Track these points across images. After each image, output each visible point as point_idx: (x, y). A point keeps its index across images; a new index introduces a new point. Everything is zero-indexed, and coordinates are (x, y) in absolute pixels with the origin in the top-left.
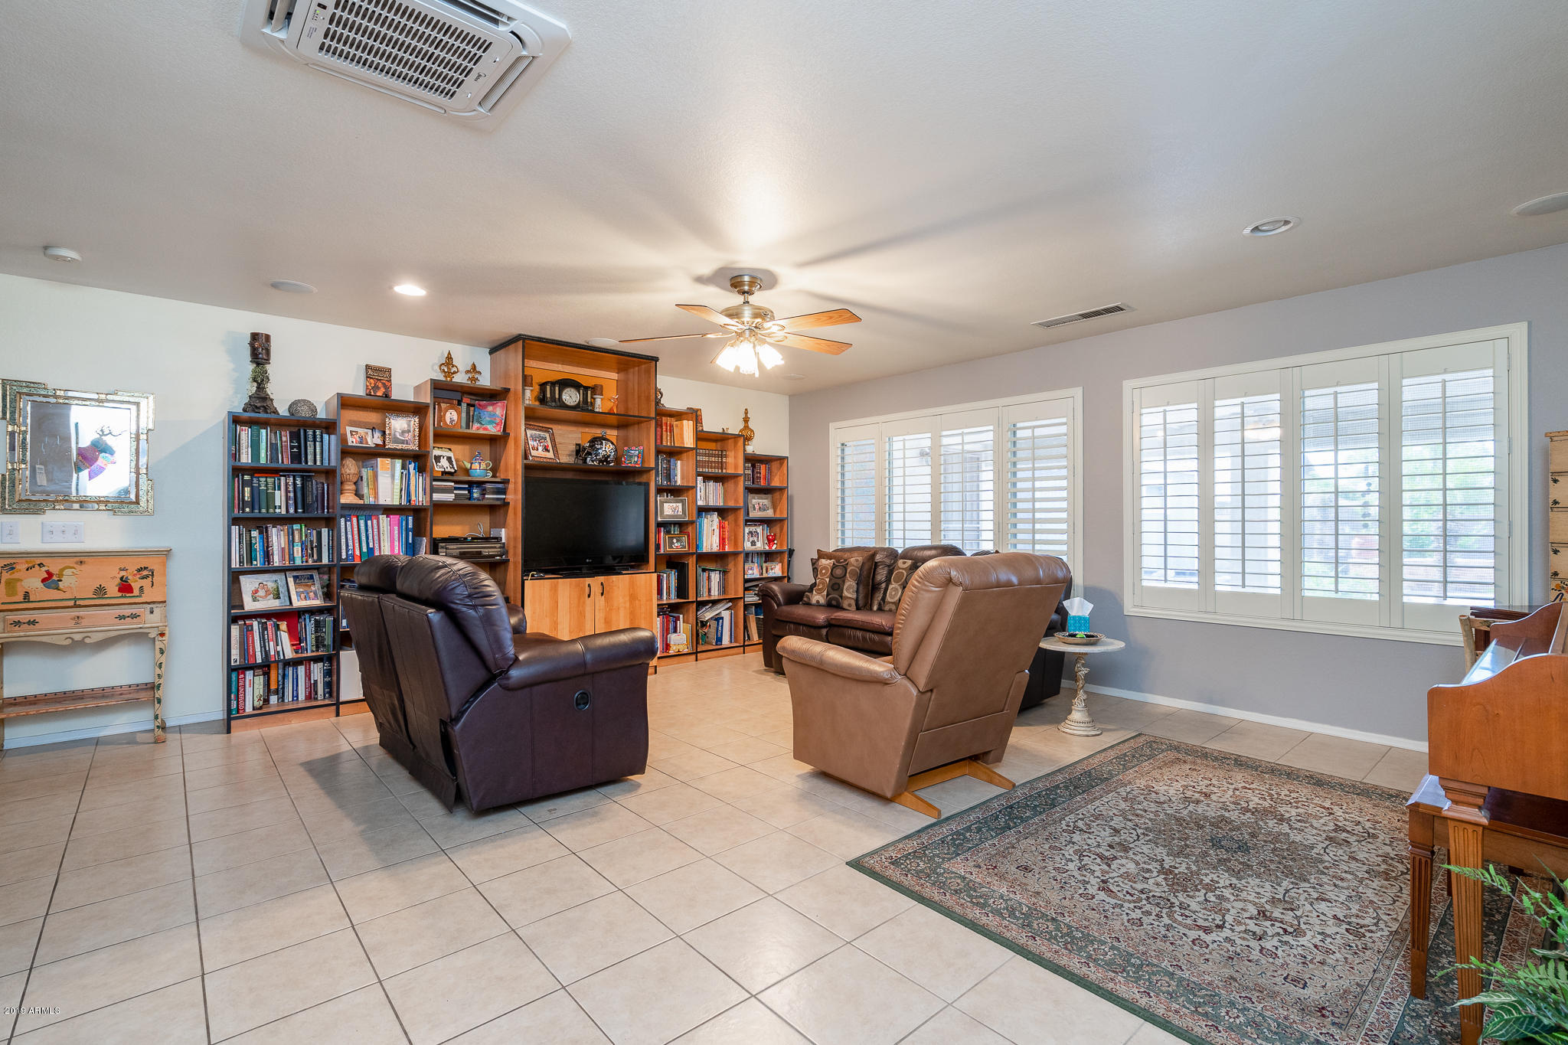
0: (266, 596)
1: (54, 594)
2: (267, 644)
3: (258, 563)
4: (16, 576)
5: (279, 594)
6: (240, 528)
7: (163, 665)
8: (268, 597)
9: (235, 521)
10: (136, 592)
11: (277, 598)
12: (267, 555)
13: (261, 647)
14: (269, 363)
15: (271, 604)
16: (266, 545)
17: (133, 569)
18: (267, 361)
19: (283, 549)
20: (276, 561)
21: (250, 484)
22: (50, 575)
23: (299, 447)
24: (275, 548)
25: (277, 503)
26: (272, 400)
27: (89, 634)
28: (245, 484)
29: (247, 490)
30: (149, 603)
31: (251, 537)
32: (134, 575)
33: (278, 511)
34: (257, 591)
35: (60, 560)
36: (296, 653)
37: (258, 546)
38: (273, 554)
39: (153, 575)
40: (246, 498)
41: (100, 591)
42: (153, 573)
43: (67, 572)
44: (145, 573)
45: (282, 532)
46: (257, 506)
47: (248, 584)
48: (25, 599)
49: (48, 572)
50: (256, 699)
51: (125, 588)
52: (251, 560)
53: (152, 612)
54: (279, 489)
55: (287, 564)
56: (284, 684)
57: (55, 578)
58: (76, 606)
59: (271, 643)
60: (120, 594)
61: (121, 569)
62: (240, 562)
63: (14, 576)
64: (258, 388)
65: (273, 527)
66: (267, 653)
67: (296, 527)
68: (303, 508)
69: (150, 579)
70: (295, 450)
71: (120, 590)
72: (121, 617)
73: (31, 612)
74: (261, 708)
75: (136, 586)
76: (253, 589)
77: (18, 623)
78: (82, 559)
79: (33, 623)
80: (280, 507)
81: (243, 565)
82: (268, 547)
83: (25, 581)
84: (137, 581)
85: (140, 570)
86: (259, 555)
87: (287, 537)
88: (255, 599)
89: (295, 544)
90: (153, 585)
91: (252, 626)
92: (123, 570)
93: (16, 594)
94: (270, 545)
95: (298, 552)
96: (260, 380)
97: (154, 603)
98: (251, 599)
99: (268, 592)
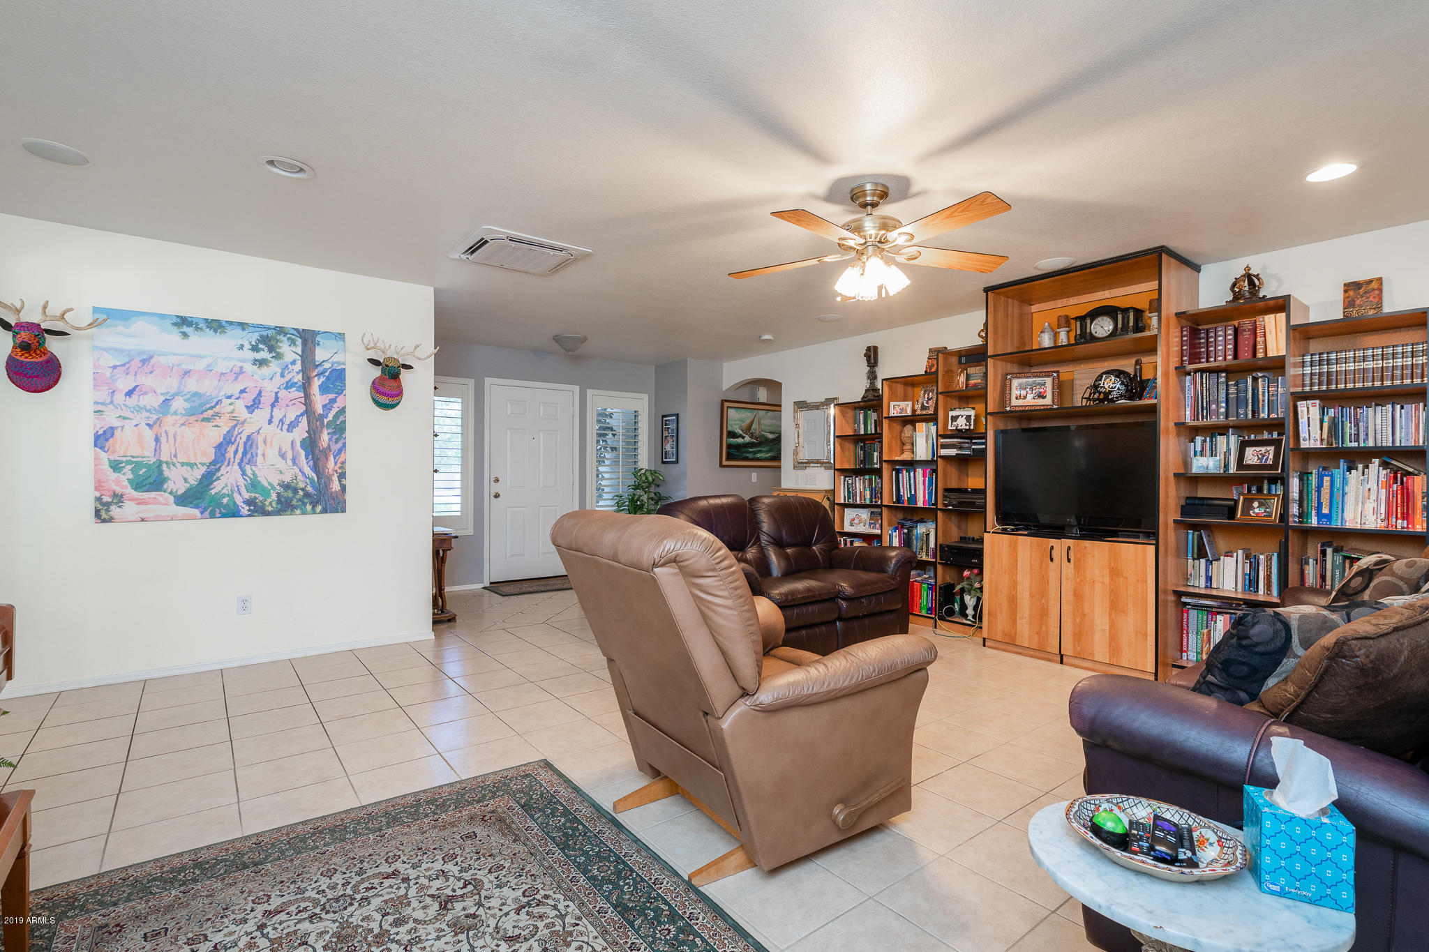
8: (860, 524)
14: (877, 363)
15: (861, 529)
19: (861, 492)
34: (854, 520)
64: (871, 383)
76: (850, 518)
87: (862, 483)
88: (852, 525)
96: (872, 377)
98: (850, 524)
99: (860, 521)
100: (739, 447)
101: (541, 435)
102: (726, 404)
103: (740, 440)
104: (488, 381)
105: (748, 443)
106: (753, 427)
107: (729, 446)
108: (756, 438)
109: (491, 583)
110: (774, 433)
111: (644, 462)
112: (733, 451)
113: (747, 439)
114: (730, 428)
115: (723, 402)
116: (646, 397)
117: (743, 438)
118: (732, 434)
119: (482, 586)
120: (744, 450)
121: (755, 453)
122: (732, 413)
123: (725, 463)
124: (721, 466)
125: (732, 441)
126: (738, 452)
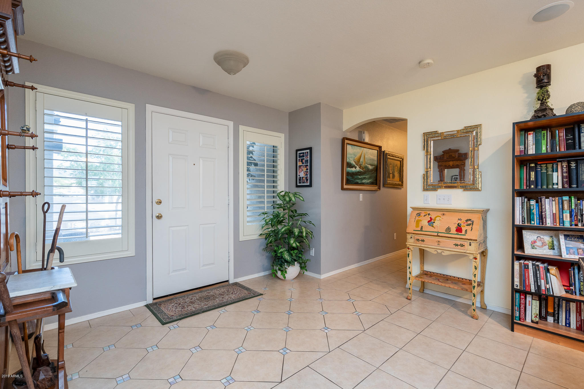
0: (542, 246)
1: (431, 229)
2: (539, 280)
3: (535, 223)
4: (420, 218)
5: (553, 246)
6: (522, 198)
7: (476, 276)
8: (544, 247)
9: (520, 193)
10: (463, 232)
11: (551, 249)
12: (542, 218)
13: (534, 282)
14: (550, 85)
15: (545, 252)
16: (540, 211)
17: (464, 220)
18: (549, 83)
19: (554, 215)
20: (549, 223)
21: (535, 169)
22: (431, 219)
23: (574, 139)
24: (548, 213)
25: (555, 181)
26: (552, 110)
27: (444, 251)
28: (531, 169)
29: (533, 174)
30: (469, 240)
31: (530, 205)
32: (464, 223)
33: (555, 186)
34: (535, 242)
35: (435, 212)
36: (566, 292)
37: (535, 211)
38: (545, 218)
39: (473, 224)
40: (531, 179)
41: (448, 230)
42: (473, 223)
43: (438, 218)
44: (469, 222)
45: (554, 202)
46: (540, 184)
47: (528, 237)
48: (421, 229)
49: (431, 218)
50: (533, 316)
51: (459, 230)
52: (530, 220)
53: (470, 245)
54: (557, 171)
55: (558, 226)
56: (558, 311)
57: (433, 221)
58: (438, 236)
59: (543, 281)
60: (456, 233)
61: (459, 220)
62: (522, 221)
63: (419, 219)
64: (541, 104)
65: (546, 198)
66: (539, 287)
67: (566, 198)
68: (577, 184)
69: (471, 226)
70: (570, 141)
71: (457, 231)
72: (456, 245)
73: (423, 236)
74: (537, 323)
75: (464, 229)
76: (532, 240)
77: (418, 240)
78: (444, 213)
79: (423, 241)
80: (557, 184)
81: (525, 223)
82: (542, 212)
83: (423, 221)
84: (465, 226)
85: (467, 221)
86: (536, 217)
87: (557, 206)
88: (533, 247)
89: (564, 211)
90: (472, 230)
91: (528, 265)
92: (460, 220)
93: (419, 227)
94: (544, 210)
95: (566, 217)
96: (543, 98)
97: (471, 240)
98: (530, 247)
99: (544, 244)
100: (353, 174)
101: (201, 161)
102: (346, 141)
103: (353, 170)
104: (149, 108)
105: (358, 172)
106: (361, 160)
107: (348, 174)
108: (363, 169)
109: (154, 299)
110: (372, 165)
111: (282, 186)
112: (350, 177)
113: (358, 169)
114: (348, 160)
115: (344, 140)
116: (282, 136)
117: (356, 168)
118: (350, 165)
119: (144, 303)
120: (356, 177)
121: (362, 179)
122: (349, 147)
123: (345, 187)
124: (343, 189)
125: (349, 170)
126: (353, 178)
